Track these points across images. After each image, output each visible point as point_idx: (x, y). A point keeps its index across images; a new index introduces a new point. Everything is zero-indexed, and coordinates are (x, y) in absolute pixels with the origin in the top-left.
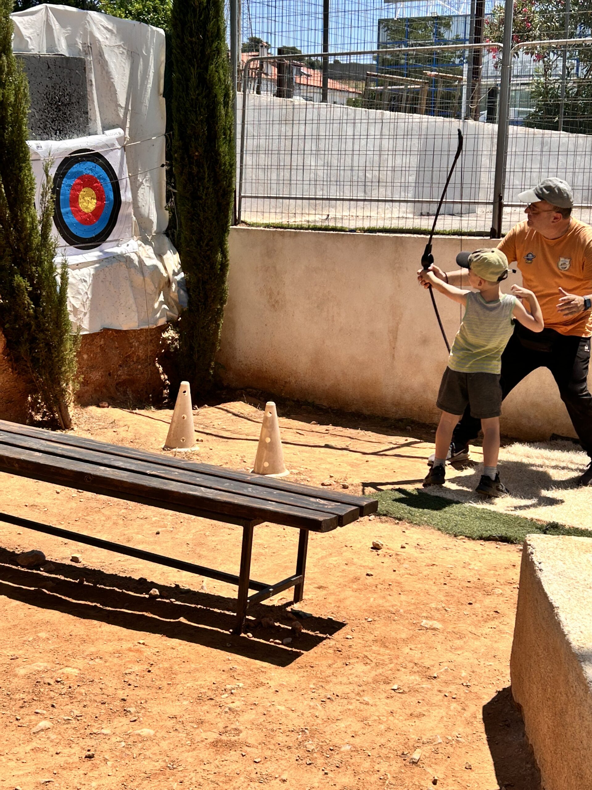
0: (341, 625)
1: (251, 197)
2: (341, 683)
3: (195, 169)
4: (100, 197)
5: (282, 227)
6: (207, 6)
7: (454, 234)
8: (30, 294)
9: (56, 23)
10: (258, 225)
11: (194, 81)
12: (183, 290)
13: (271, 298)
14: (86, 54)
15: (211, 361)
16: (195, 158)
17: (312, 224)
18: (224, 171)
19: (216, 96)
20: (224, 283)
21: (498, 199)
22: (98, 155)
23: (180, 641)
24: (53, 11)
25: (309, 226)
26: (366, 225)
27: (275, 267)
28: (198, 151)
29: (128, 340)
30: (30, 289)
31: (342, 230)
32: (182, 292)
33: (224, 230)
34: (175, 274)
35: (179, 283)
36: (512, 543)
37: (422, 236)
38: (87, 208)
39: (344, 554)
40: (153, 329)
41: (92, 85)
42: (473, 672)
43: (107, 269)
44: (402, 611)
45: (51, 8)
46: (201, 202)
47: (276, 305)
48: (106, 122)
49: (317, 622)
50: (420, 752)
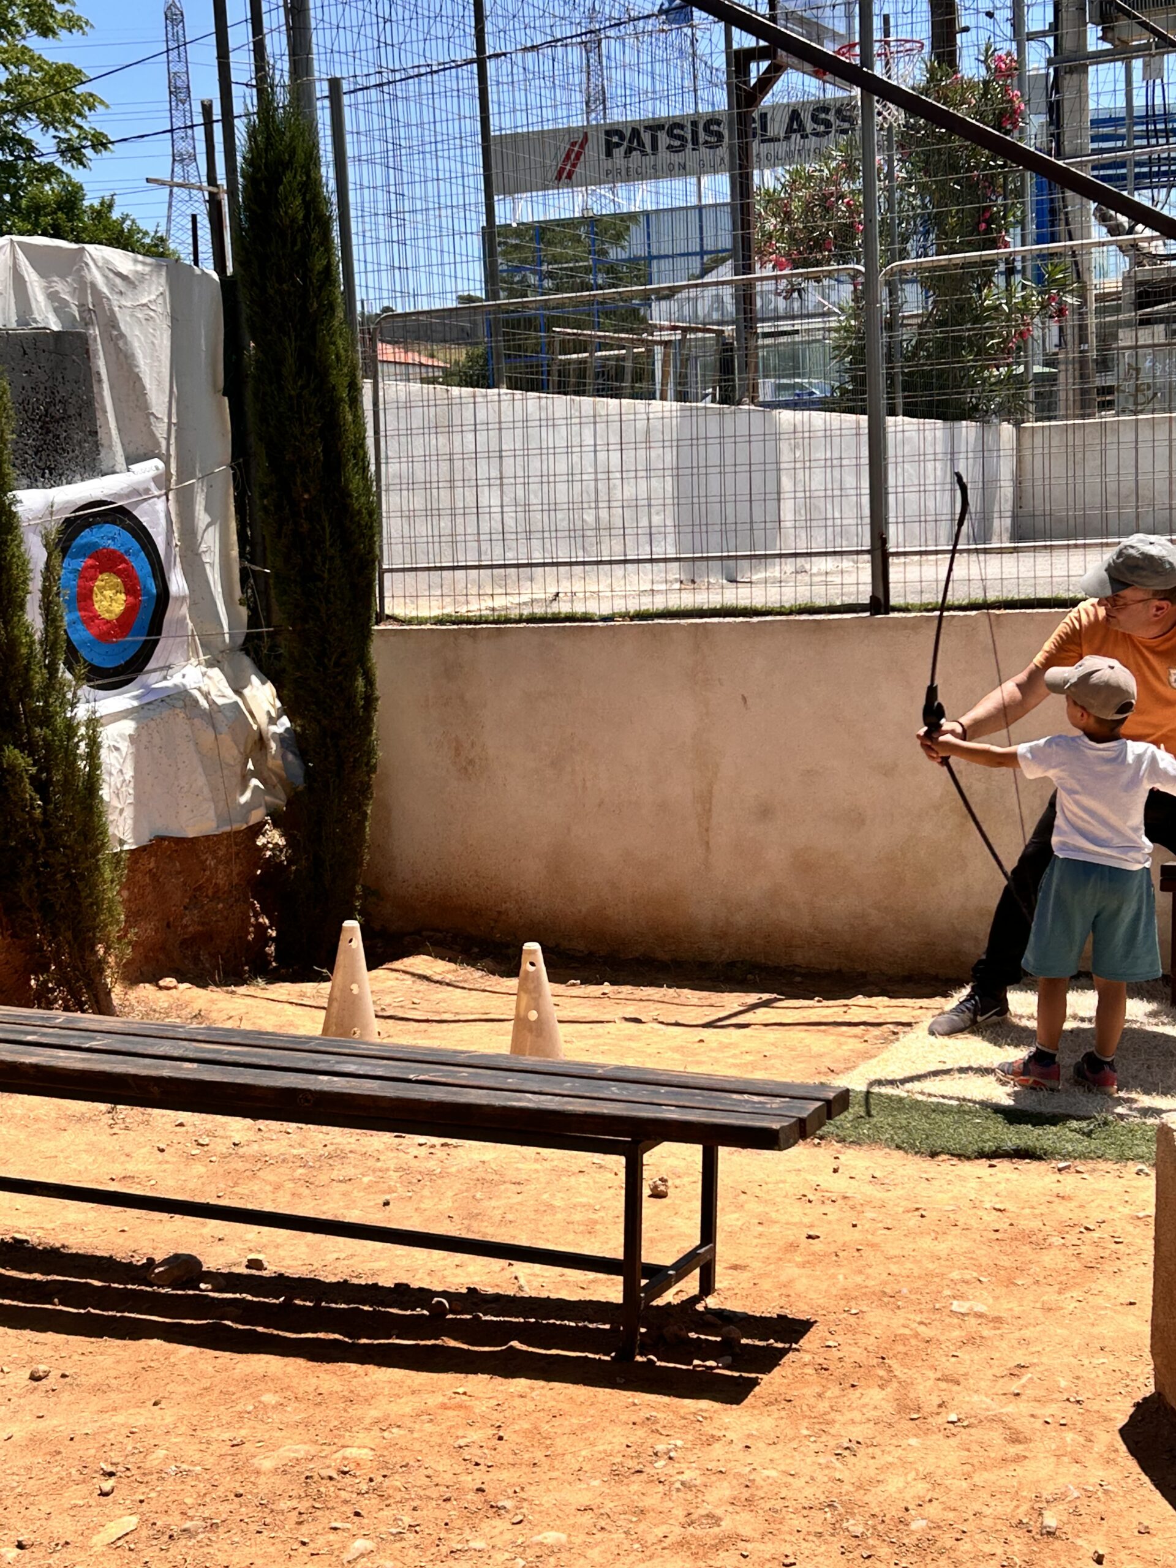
0: (805, 1325)
1: (404, 570)
2: (853, 1422)
3: (306, 526)
4: (131, 588)
5: (468, 621)
6: (304, 226)
7: (802, 611)
8: (32, 778)
9: (31, 270)
10: (421, 621)
11: (290, 363)
12: (293, 752)
13: (458, 755)
14: (86, 324)
15: (356, 883)
17: (526, 611)
18: (359, 525)
19: (334, 388)
20: (369, 732)
21: (879, 544)
22: (122, 510)
23: (528, 1382)
24: (26, 248)
25: (521, 615)
26: (633, 607)
27: (462, 698)
28: (307, 491)
29: (198, 857)
30: (33, 770)
31: (586, 618)
32: (290, 757)
33: (365, 635)
34: (272, 721)
35: (281, 739)
36: (1039, 1158)
37: (741, 619)
38: (108, 611)
39: (746, 1206)
40: (239, 832)
41: (100, 381)
42: (1078, 1378)
43: (153, 724)
44: (905, 1291)
45: (20, 244)
46: (319, 584)
47: (470, 768)
48: (131, 449)
49: (764, 1325)
50: (1052, 1516)
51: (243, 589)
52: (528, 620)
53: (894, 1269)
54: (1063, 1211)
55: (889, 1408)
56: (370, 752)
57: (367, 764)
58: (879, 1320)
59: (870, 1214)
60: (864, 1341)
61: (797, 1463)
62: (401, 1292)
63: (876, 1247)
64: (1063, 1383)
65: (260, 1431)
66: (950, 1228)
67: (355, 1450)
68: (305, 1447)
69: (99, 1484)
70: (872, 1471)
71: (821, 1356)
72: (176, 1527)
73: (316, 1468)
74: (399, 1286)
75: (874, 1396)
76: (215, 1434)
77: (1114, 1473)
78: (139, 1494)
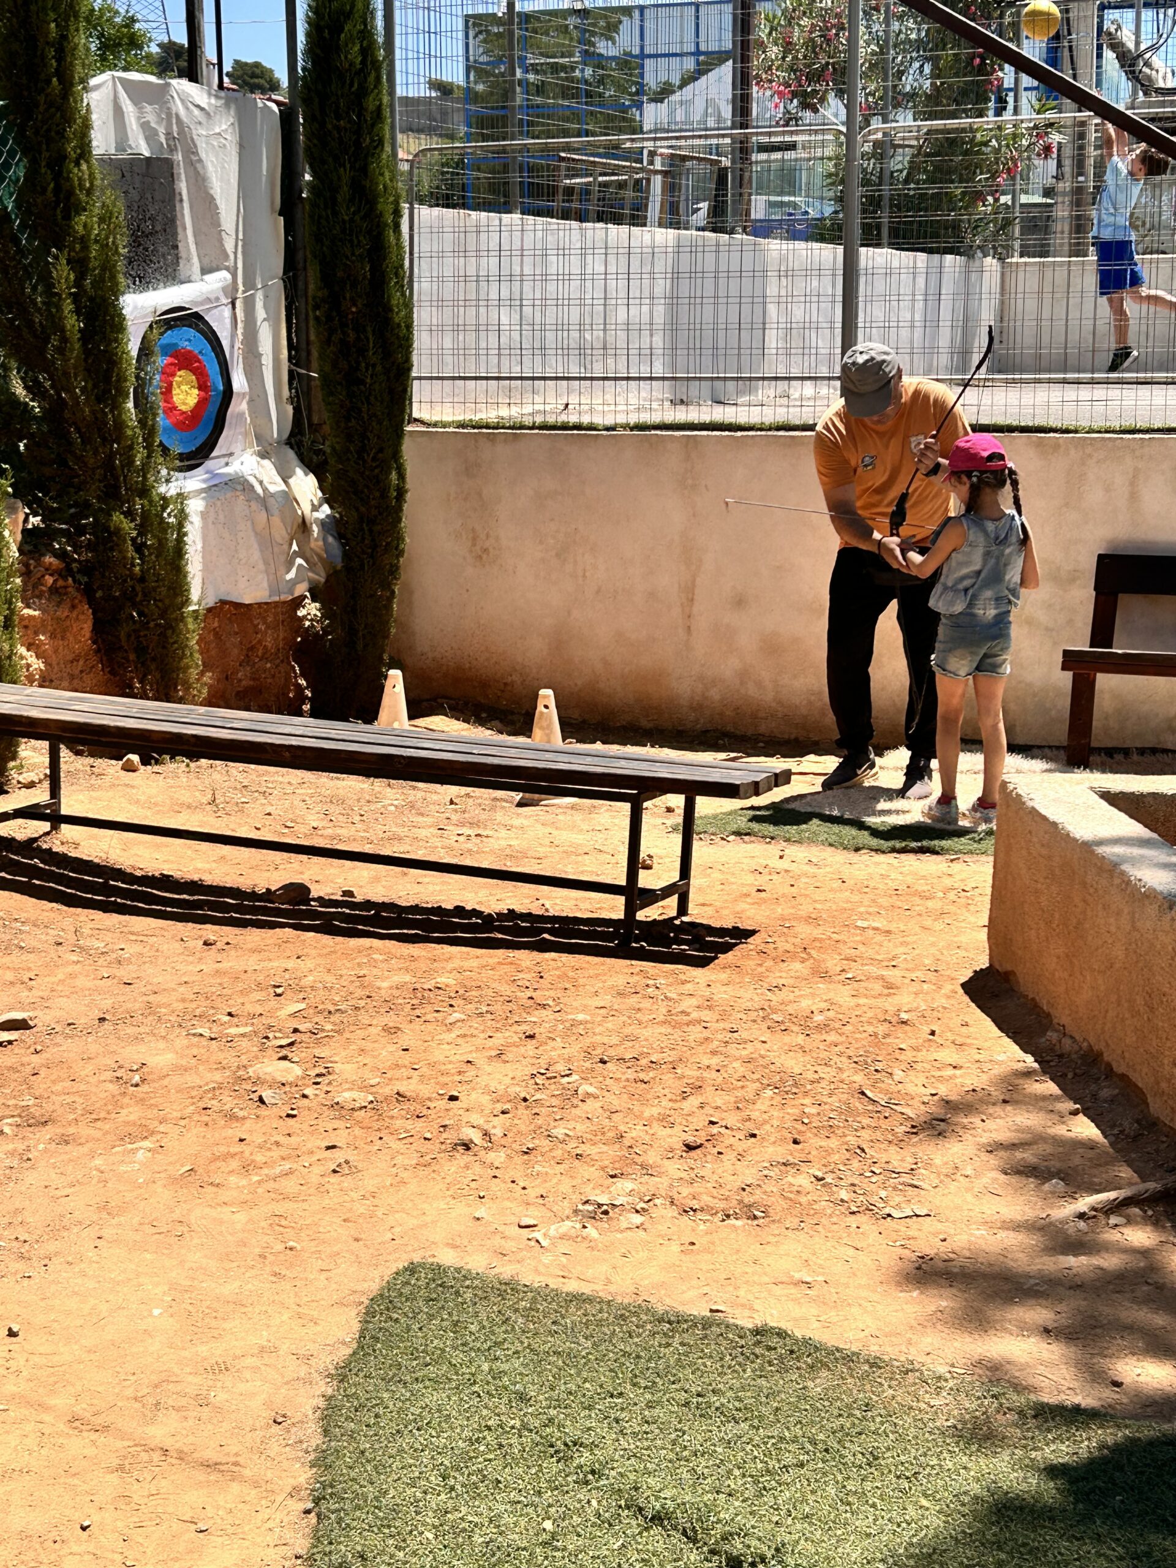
1: (431, 378)
3: (352, 335)
4: (203, 386)
7: (779, 428)
8: (133, 540)
9: (128, 102)
10: (445, 425)
11: (345, 191)
12: (333, 535)
13: (474, 545)
14: (172, 151)
16: (350, 317)
19: (379, 213)
22: (197, 316)
24: (126, 84)
25: (534, 423)
27: (480, 494)
28: (355, 305)
29: (252, 621)
30: (134, 534)
31: (592, 427)
32: (330, 539)
34: (315, 508)
35: (323, 524)
38: (185, 404)
39: (712, 876)
41: (181, 200)
43: (219, 503)
44: (825, 916)
45: (120, 79)
46: (362, 388)
47: (485, 556)
48: (206, 260)
49: (722, 932)
50: (904, 1016)
51: (290, 389)
52: (541, 428)
53: (818, 906)
54: (948, 882)
55: (806, 972)
56: (400, 539)
57: (397, 548)
58: (805, 931)
59: (804, 880)
60: (793, 940)
61: (741, 993)
62: (459, 911)
63: (806, 896)
64: (927, 962)
65: (375, 971)
66: (863, 888)
67: (442, 980)
68: (407, 978)
69: (271, 991)
70: (791, 997)
71: (762, 947)
72: (332, 1009)
73: (418, 986)
74: (457, 907)
75: (797, 966)
76: (344, 972)
77: (952, 1002)
78: (301, 996)
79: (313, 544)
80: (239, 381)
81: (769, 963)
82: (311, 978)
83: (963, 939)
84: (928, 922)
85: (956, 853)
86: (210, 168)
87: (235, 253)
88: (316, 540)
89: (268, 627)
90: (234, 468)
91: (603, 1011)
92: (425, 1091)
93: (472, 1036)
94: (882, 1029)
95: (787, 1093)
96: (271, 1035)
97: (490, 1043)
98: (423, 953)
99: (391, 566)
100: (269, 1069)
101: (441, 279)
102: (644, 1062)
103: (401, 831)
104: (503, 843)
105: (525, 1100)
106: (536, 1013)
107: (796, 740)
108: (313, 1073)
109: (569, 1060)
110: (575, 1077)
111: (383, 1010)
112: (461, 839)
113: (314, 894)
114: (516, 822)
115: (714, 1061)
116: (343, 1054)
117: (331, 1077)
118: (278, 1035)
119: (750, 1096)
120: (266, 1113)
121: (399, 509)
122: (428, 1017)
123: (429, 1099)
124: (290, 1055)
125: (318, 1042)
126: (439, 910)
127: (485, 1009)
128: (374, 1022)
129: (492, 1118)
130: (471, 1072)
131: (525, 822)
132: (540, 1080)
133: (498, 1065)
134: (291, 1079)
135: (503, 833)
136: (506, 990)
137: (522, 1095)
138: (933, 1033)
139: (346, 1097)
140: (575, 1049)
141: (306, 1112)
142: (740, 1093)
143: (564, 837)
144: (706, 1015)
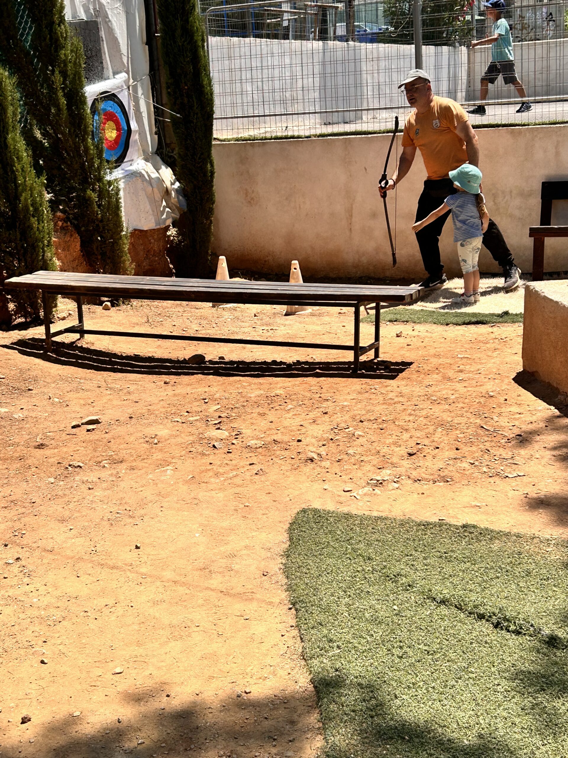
2: (430, 381)
3: (186, 100)
4: (118, 128)
5: (249, 140)
8: (97, 203)
10: (230, 140)
11: (179, 32)
12: (181, 196)
13: (247, 196)
14: (97, 17)
15: (208, 250)
16: (184, 91)
17: (274, 135)
18: (207, 100)
19: (196, 41)
20: (212, 186)
23: (325, 378)
25: (272, 137)
27: (248, 172)
28: (187, 85)
29: (148, 238)
30: (97, 200)
31: (299, 137)
32: (181, 198)
34: (172, 184)
35: (177, 191)
36: (484, 324)
38: (111, 137)
40: (162, 229)
41: (103, 40)
42: (499, 369)
43: (130, 183)
46: (192, 124)
47: (252, 202)
48: (115, 68)
49: (397, 364)
50: (492, 394)
51: (156, 127)
52: (275, 139)
53: (438, 350)
54: (493, 336)
55: (440, 378)
57: (212, 200)
58: (435, 361)
59: (427, 339)
60: (430, 365)
61: (414, 389)
62: (274, 362)
63: (431, 346)
64: (494, 370)
65: (246, 390)
66: (455, 341)
67: (278, 392)
68: (262, 392)
69: (203, 401)
70: (437, 389)
71: (417, 369)
72: (233, 407)
73: (268, 395)
74: (273, 361)
75: (435, 376)
76: (232, 391)
77: (510, 386)
78: (217, 402)
79: (172, 201)
80: (134, 125)
81: (423, 376)
82: (218, 395)
83: (507, 360)
84: (490, 353)
85: (493, 323)
86: (114, 24)
87: (128, 64)
88: (174, 198)
89: (155, 241)
90: (134, 167)
91: (354, 401)
92: (286, 438)
93: (299, 414)
94: (482, 400)
95: (448, 429)
96: (209, 420)
97: (308, 417)
98: (264, 381)
99: (210, 208)
100: (214, 434)
101: (223, 71)
102: (380, 420)
103: (237, 330)
104: (285, 332)
105: (332, 439)
106: (325, 403)
107: (404, 278)
108: (234, 434)
109: (346, 422)
110: (351, 429)
111: (256, 406)
112: (264, 331)
113: (207, 359)
114: (287, 322)
115: (411, 418)
116: (244, 425)
117: (242, 436)
118: (212, 419)
119: (431, 431)
120: (218, 452)
121: (212, 181)
122: (277, 408)
123: (289, 442)
124: (221, 427)
125: (231, 421)
126: (265, 363)
127: (301, 403)
128: (253, 411)
129: (319, 448)
130: (303, 430)
131: (291, 322)
132: (336, 431)
133: (314, 426)
134: (224, 437)
135: (282, 328)
136: (308, 395)
137: (330, 437)
138: (506, 400)
139: (252, 443)
140: (347, 417)
141: (236, 451)
142: (427, 431)
143: (311, 327)
144: (401, 399)
